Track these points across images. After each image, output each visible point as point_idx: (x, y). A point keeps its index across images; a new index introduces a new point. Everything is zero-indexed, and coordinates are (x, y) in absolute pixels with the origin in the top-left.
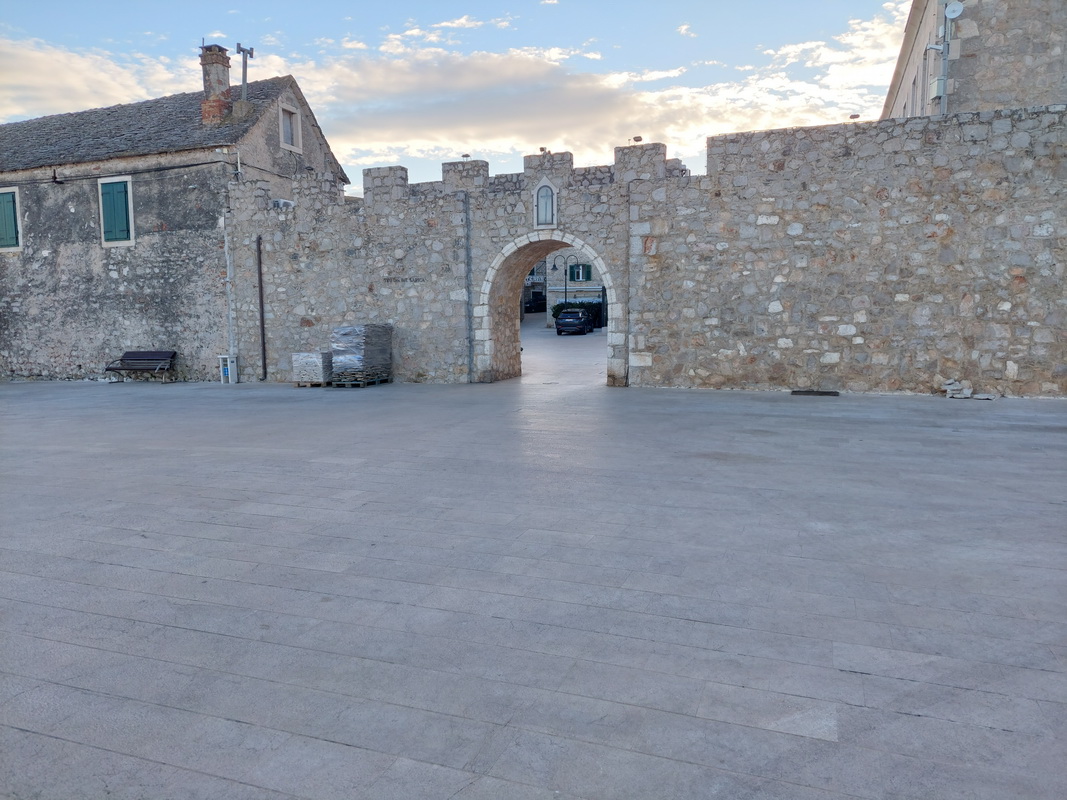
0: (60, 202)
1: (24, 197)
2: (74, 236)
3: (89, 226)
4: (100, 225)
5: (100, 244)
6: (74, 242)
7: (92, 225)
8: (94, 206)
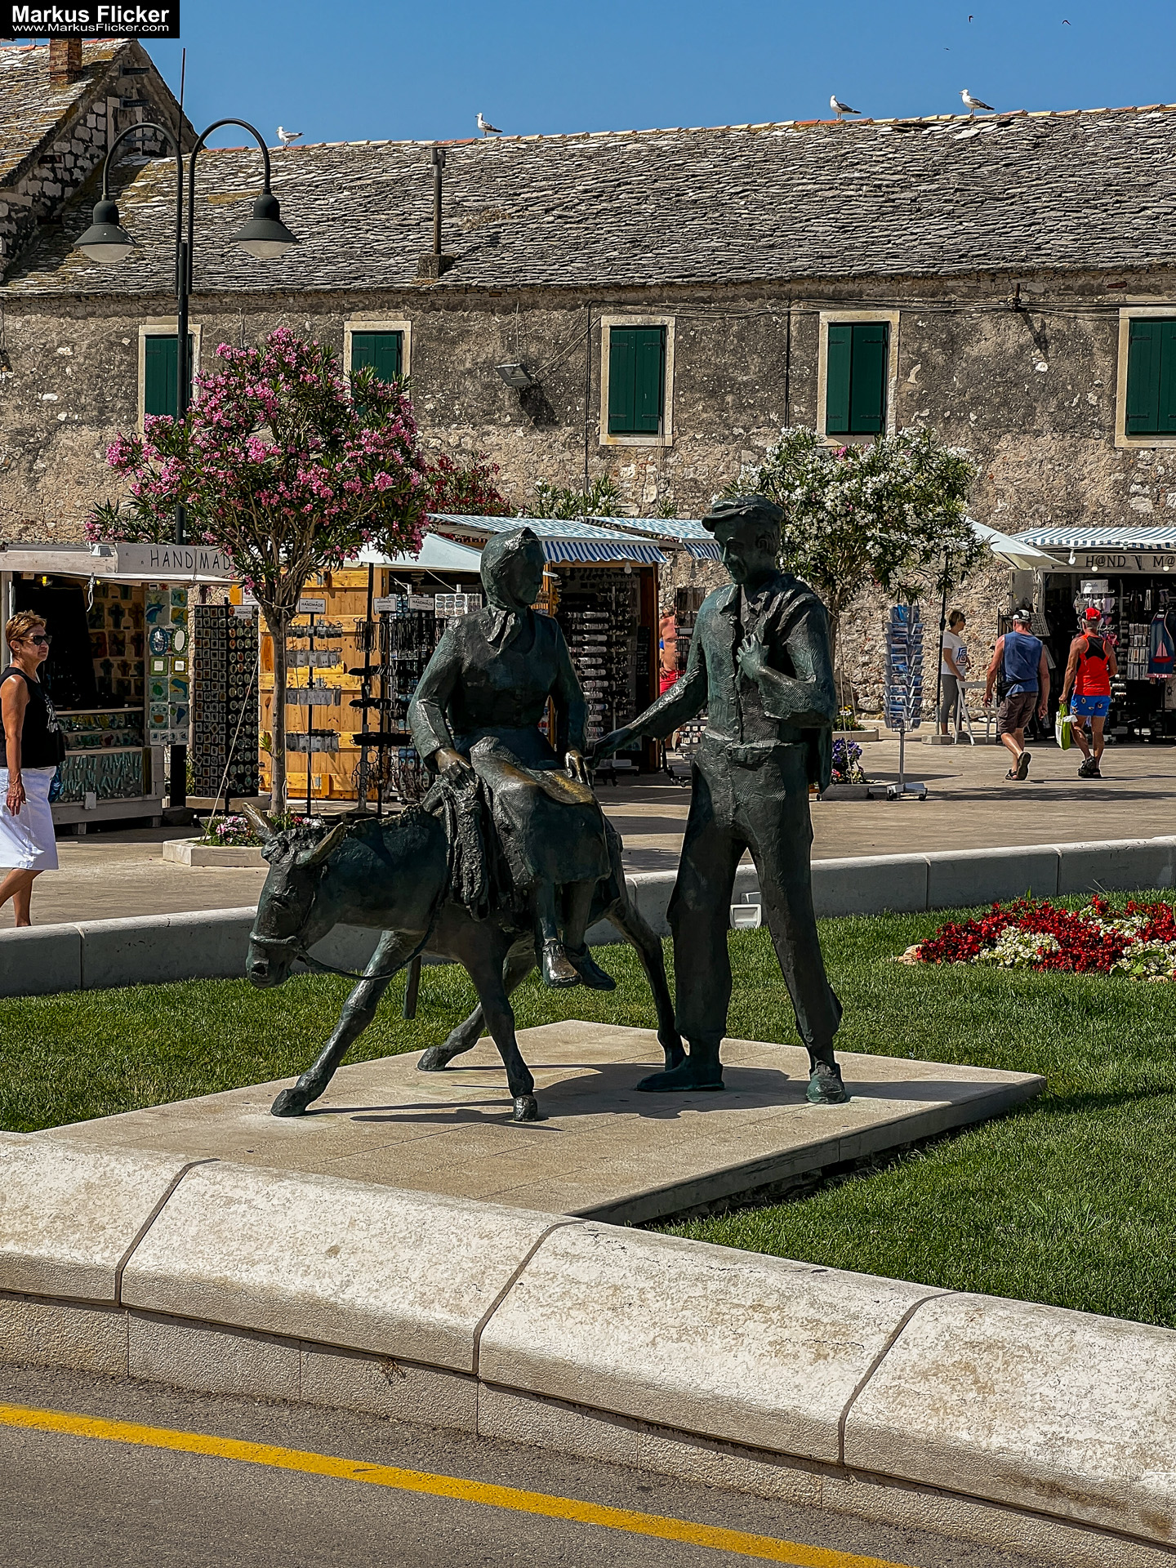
0: (1011, 346)
1: (912, 334)
2: (1042, 421)
3: (1084, 402)
4: (1113, 403)
5: (1112, 440)
6: (1038, 434)
7: (1092, 398)
8: (1102, 362)
